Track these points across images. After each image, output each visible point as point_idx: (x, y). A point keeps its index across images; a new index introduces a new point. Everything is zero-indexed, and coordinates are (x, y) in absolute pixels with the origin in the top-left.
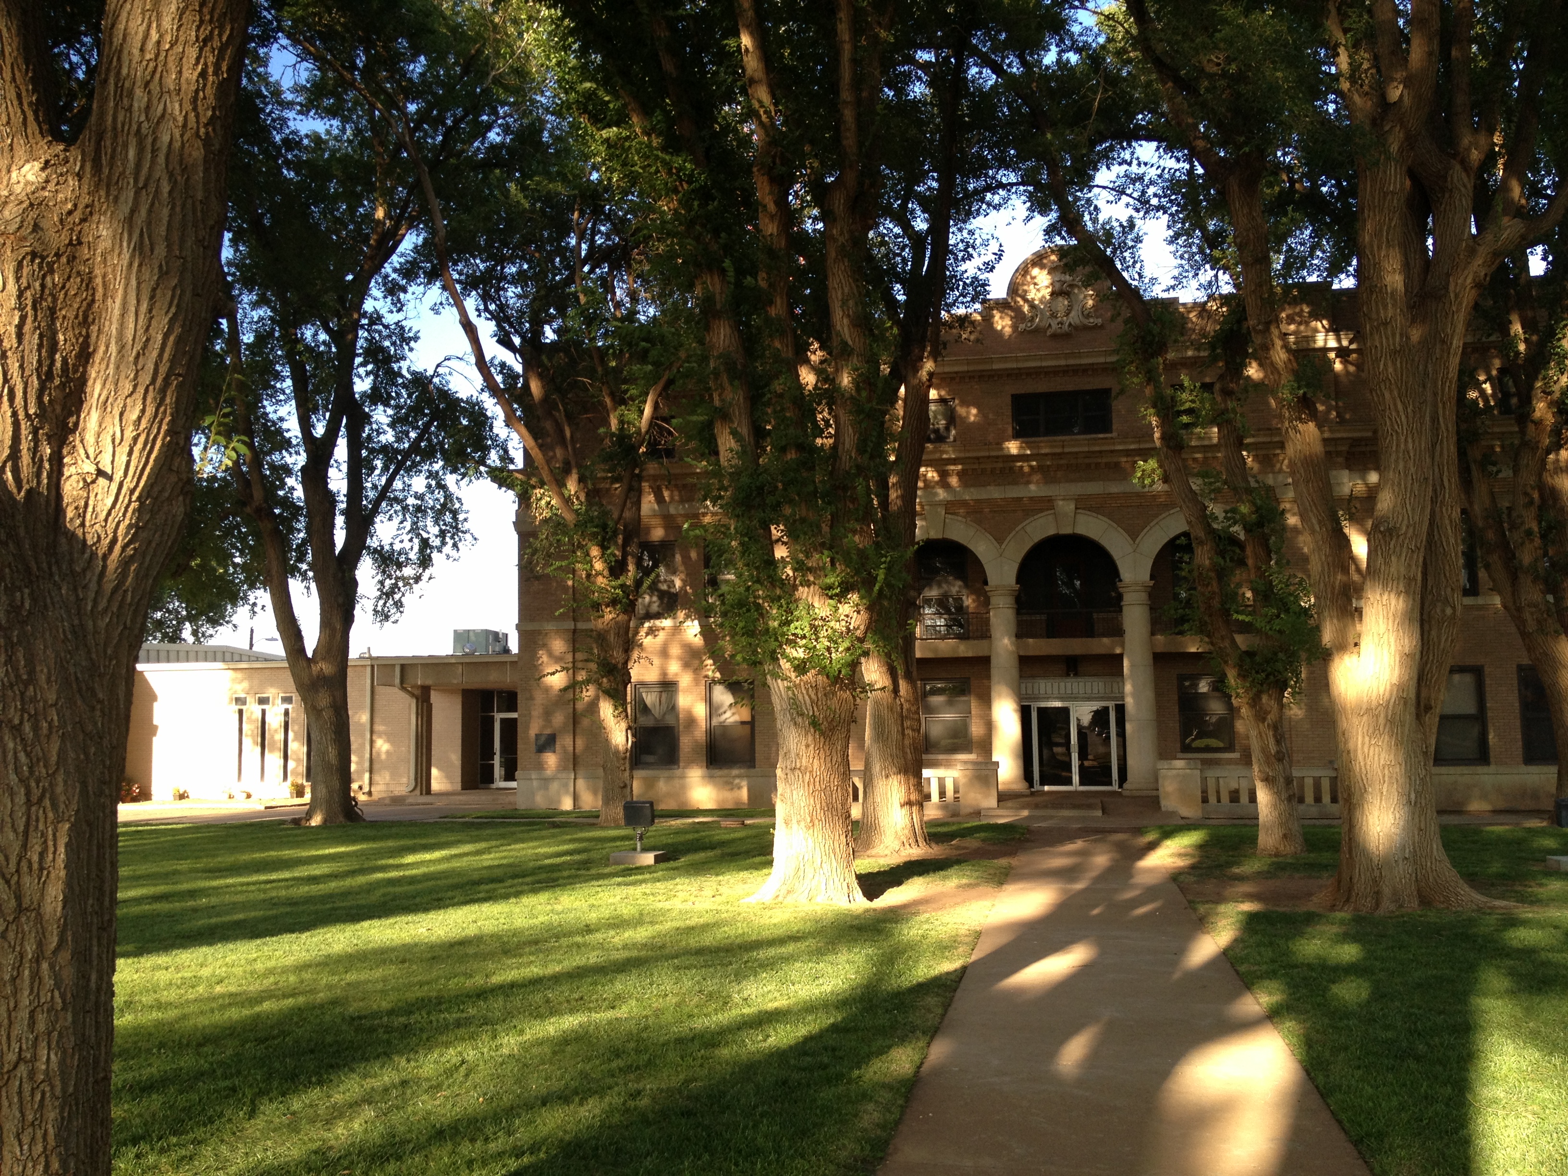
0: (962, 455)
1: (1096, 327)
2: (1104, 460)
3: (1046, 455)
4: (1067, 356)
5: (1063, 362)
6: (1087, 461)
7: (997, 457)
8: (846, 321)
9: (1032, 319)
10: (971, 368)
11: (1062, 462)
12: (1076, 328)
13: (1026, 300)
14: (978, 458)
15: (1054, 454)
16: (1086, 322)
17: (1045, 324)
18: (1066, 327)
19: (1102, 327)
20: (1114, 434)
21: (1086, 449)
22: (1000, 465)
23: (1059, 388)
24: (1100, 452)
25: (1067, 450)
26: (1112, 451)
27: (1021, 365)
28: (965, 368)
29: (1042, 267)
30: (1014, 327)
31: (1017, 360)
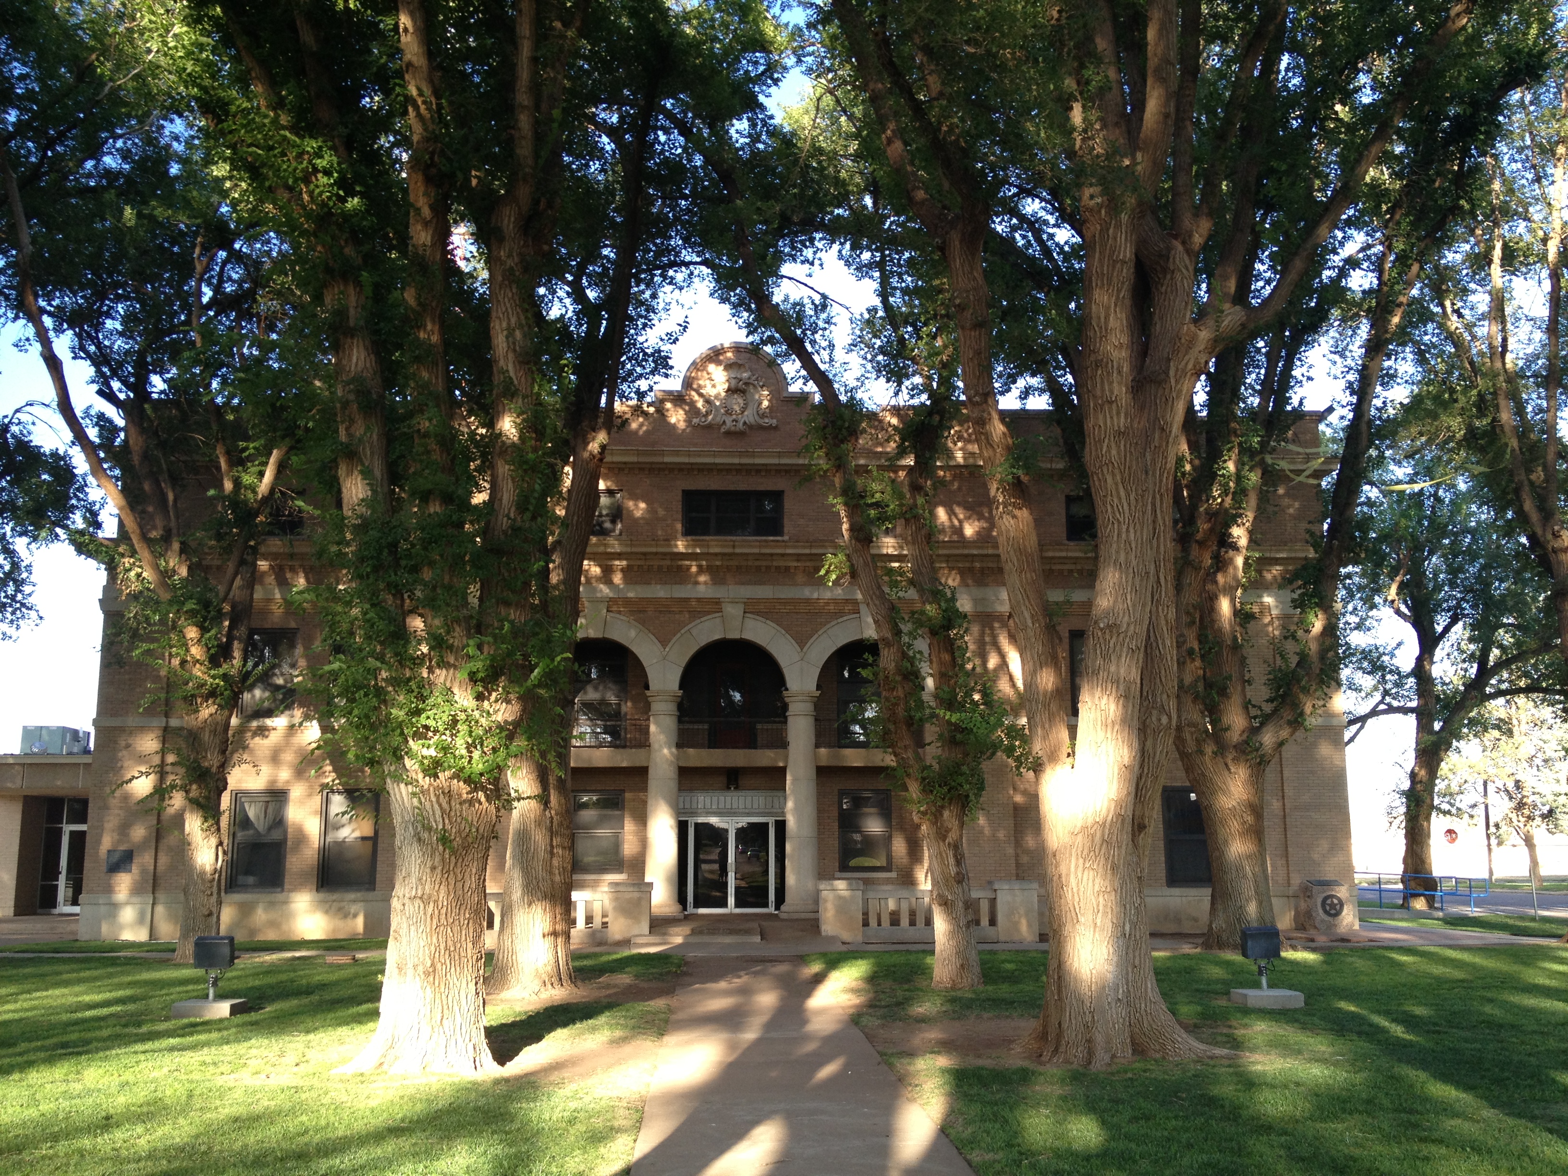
0: (629, 550)
1: (770, 428)
2: (775, 564)
3: (716, 554)
4: (741, 454)
5: (736, 461)
6: (757, 563)
7: (665, 554)
8: (511, 356)
9: (707, 414)
10: (642, 459)
11: (731, 563)
12: (751, 427)
13: (701, 395)
14: (645, 554)
15: (724, 554)
16: (761, 421)
17: (719, 420)
18: (740, 425)
19: (776, 428)
20: (786, 538)
21: (756, 551)
22: (668, 563)
23: (732, 487)
24: (772, 555)
25: (738, 551)
26: (783, 555)
27: (692, 460)
28: (634, 459)
29: (718, 363)
30: (688, 421)
31: (689, 454)
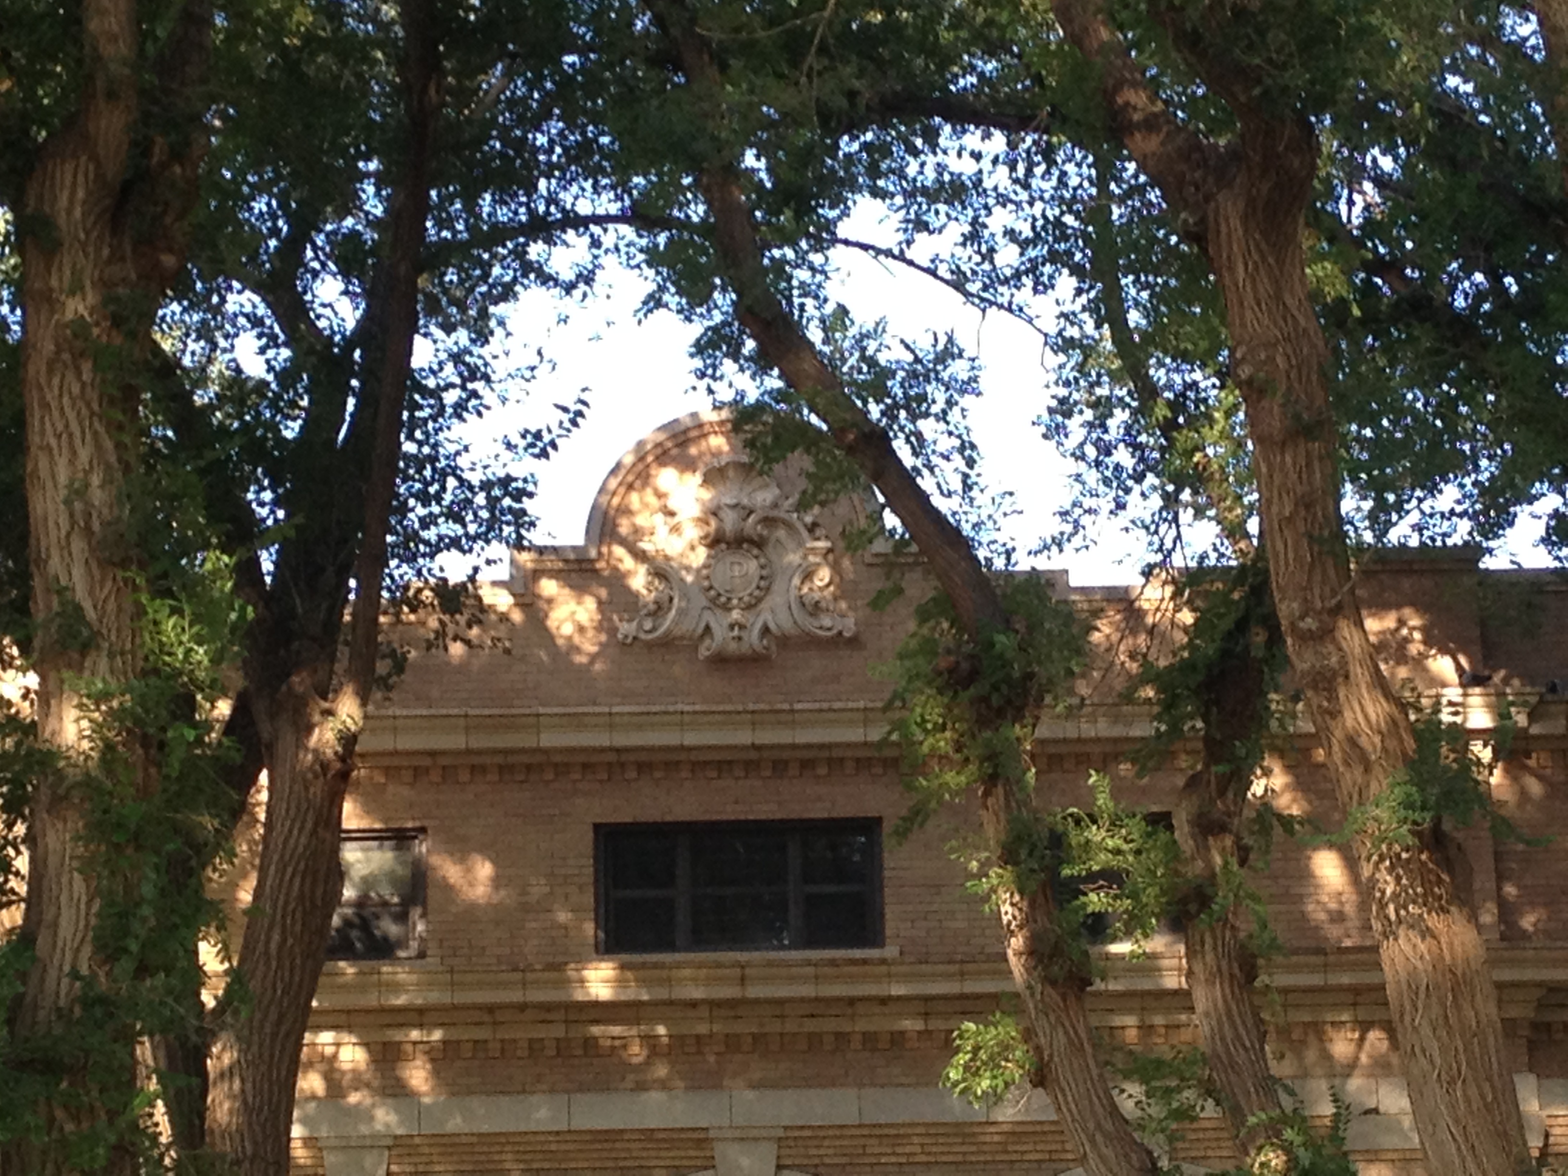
0: (443, 998)
1: (838, 641)
2: (861, 1026)
3: (693, 1004)
4: (756, 718)
5: (744, 737)
6: (811, 1026)
7: (548, 1007)
9: (659, 609)
10: (479, 741)
11: (739, 1028)
12: (784, 641)
13: (640, 556)
14: (490, 1009)
15: (713, 1004)
16: (809, 624)
17: (691, 625)
18: (753, 637)
19: (854, 642)
20: (890, 951)
21: (807, 991)
22: (559, 1031)
23: (730, 812)
24: (852, 1001)
25: (753, 992)
26: (884, 1001)
27: (622, 740)
28: (456, 741)
29: (687, 465)
30: (605, 625)
31: (611, 722)
